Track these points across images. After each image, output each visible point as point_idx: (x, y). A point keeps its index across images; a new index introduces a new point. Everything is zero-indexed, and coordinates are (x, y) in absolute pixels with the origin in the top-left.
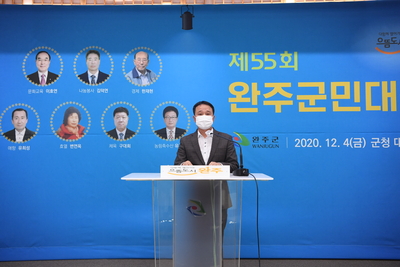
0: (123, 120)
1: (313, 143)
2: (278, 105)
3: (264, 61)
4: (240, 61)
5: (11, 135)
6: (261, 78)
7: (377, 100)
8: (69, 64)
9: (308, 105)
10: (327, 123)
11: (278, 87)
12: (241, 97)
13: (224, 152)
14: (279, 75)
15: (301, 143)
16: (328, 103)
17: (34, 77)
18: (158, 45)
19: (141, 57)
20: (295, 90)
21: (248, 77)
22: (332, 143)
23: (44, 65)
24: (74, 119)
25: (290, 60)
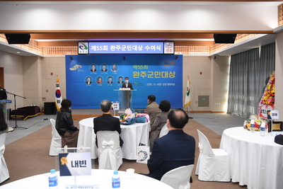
0: (111, 79)
1: (151, 84)
2: (143, 77)
3: (141, 67)
4: (135, 67)
5: (87, 83)
6: (140, 71)
7: (164, 75)
8: (99, 67)
9: (150, 76)
10: (154, 80)
11: (143, 73)
12: (136, 75)
13: (130, 86)
14: (144, 70)
15: (148, 84)
16: (154, 76)
17: (92, 70)
18: (118, 63)
19: (114, 66)
20: (147, 73)
21: (137, 70)
22: (155, 84)
23: (94, 67)
24: (100, 79)
25: (146, 67)
